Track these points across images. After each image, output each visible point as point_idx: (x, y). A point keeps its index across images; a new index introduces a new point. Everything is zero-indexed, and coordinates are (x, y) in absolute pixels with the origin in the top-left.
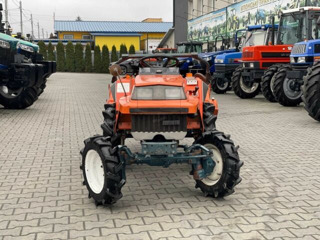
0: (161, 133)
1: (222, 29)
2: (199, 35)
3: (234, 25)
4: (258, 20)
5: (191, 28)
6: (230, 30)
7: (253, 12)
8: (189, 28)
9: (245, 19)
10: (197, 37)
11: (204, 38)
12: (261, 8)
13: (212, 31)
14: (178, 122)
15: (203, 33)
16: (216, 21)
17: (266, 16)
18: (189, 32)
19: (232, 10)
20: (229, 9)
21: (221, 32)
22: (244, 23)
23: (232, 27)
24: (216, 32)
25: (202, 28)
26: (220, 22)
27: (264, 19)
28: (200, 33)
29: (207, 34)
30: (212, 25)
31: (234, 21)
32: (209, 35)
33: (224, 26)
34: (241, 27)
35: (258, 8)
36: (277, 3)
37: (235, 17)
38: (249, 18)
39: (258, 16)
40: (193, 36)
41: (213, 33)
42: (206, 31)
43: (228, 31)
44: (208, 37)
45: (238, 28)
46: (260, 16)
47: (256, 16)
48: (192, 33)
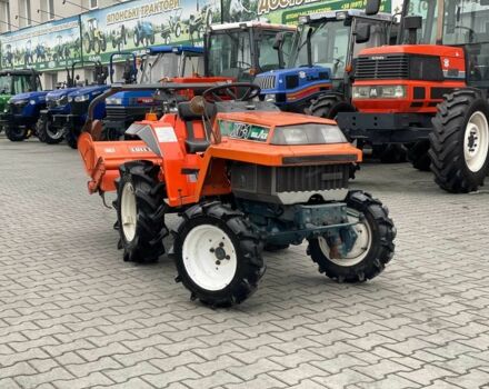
0: (320, 192)
1: (72, 50)
2: (26, 59)
3: (97, 45)
4: (140, 39)
5: (9, 46)
6: (89, 52)
7: (131, 26)
8: (4, 46)
9: (117, 37)
10: (22, 62)
11: (38, 64)
12: (145, 20)
13: (53, 53)
14: (340, 175)
15: (35, 57)
16: (60, 37)
17: (156, 32)
18: (5, 53)
19: (91, 21)
20: (85, 19)
21: (72, 55)
22: (116, 43)
23: (92, 47)
24: (61, 55)
25: (32, 47)
26: (67, 39)
27: (151, 37)
28: (28, 56)
29: (43, 57)
30: (52, 43)
31: (96, 39)
32: (47, 59)
33: (78, 45)
34: (110, 48)
35: (140, 19)
36: (173, 14)
37: (96, 32)
38: (123, 35)
39: (140, 32)
40: (13, 60)
41: (55, 56)
42: (40, 52)
43: (85, 54)
44: (46, 63)
45: (104, 50)
46: (144, 33)
47: (136, 32)
48: (10, 56)
